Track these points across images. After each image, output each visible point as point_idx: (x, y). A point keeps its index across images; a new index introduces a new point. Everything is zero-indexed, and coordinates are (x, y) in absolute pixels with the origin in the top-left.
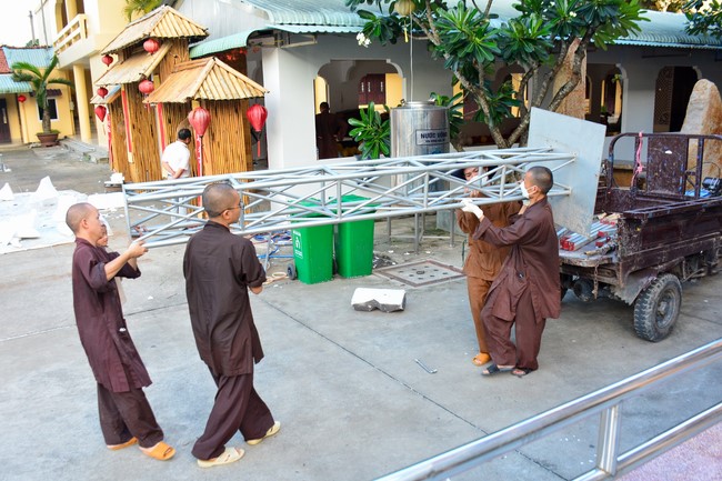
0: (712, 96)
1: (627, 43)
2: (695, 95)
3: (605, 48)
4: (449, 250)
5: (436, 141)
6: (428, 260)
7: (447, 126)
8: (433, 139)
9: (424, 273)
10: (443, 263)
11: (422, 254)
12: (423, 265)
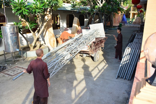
0: (78, 21)
1: (60, 9)
2: (74, 20)
3: (56, 10)
4: (22, 62)
5: (15, 35)
6: (16, 66)
7: (18, 31)
8: (14, 34)
9: (15, 71)
10: (20, 67)
11: (15, 64)
12: (15, 68)
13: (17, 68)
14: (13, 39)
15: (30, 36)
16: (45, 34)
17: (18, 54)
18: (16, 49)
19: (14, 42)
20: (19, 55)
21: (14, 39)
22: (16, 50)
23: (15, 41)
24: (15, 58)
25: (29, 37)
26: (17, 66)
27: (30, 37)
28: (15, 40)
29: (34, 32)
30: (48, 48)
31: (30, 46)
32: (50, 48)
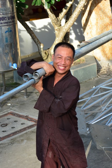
4: (24, 101)
5: (7, 23)
6: (9, 111)
7: (15, 11)
8: (4, 21)
9: (6, 125)
10: (21, 114)
11: (4, 107)
12: (6, 117)
13: (10, 116)
14: (2, 34)
15: (43, 28)
16: (87, 20)
17: (12, 78)
18: (10, 64)
19: (5, 43)
20: (15, 82)
21: (4, 35)
22: (9, 67)
23: (7, 41)
24: (4, 88)
25: (40, 29)
26: (12, 111)
27: (43, 30)
28: (6, 39)
29: (57, 16)
30: (96, 63)
31: (43, 54)
32: (99, 63)
